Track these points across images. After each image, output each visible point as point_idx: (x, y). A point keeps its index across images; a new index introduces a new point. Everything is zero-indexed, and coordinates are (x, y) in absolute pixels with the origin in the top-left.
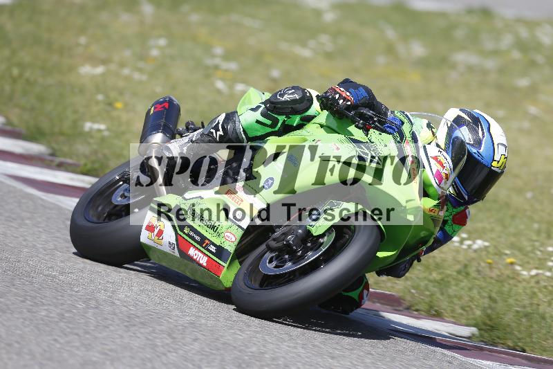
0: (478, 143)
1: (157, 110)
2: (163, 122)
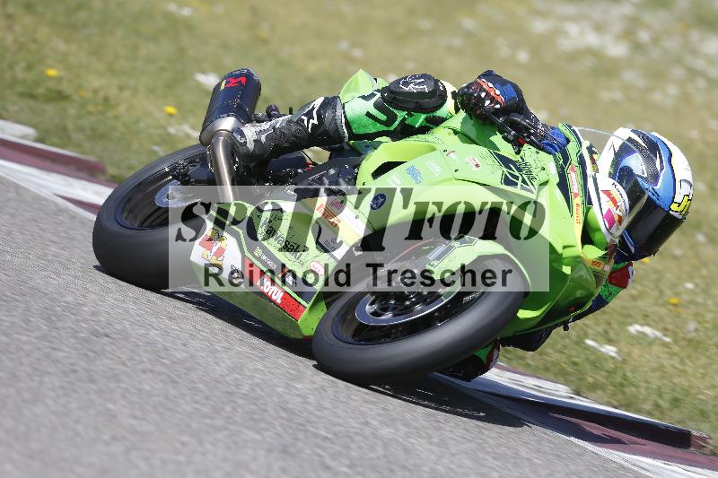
0: (654, 177)
1: (229, 85)
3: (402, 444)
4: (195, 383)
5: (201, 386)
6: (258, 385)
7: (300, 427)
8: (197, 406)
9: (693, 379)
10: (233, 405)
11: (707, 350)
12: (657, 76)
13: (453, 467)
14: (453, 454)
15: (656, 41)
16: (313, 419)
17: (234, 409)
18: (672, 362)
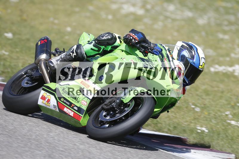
0: (193, 57)
1: (41, 43)
2: (45, 49)
3: (87, 150)
4: (17, 136)
5: (19, 137)
6: (38, 135)
7: (54, 148)
8: (19, 144)
9: (179, 119)
10: (31, 143)
11: (183, 109)
12: (155, 19)
13: (105, 156)
14: (105, 152)
15: (153, 7)
16: (58, 145)
17: (31, 144)
18: (172, 115)
